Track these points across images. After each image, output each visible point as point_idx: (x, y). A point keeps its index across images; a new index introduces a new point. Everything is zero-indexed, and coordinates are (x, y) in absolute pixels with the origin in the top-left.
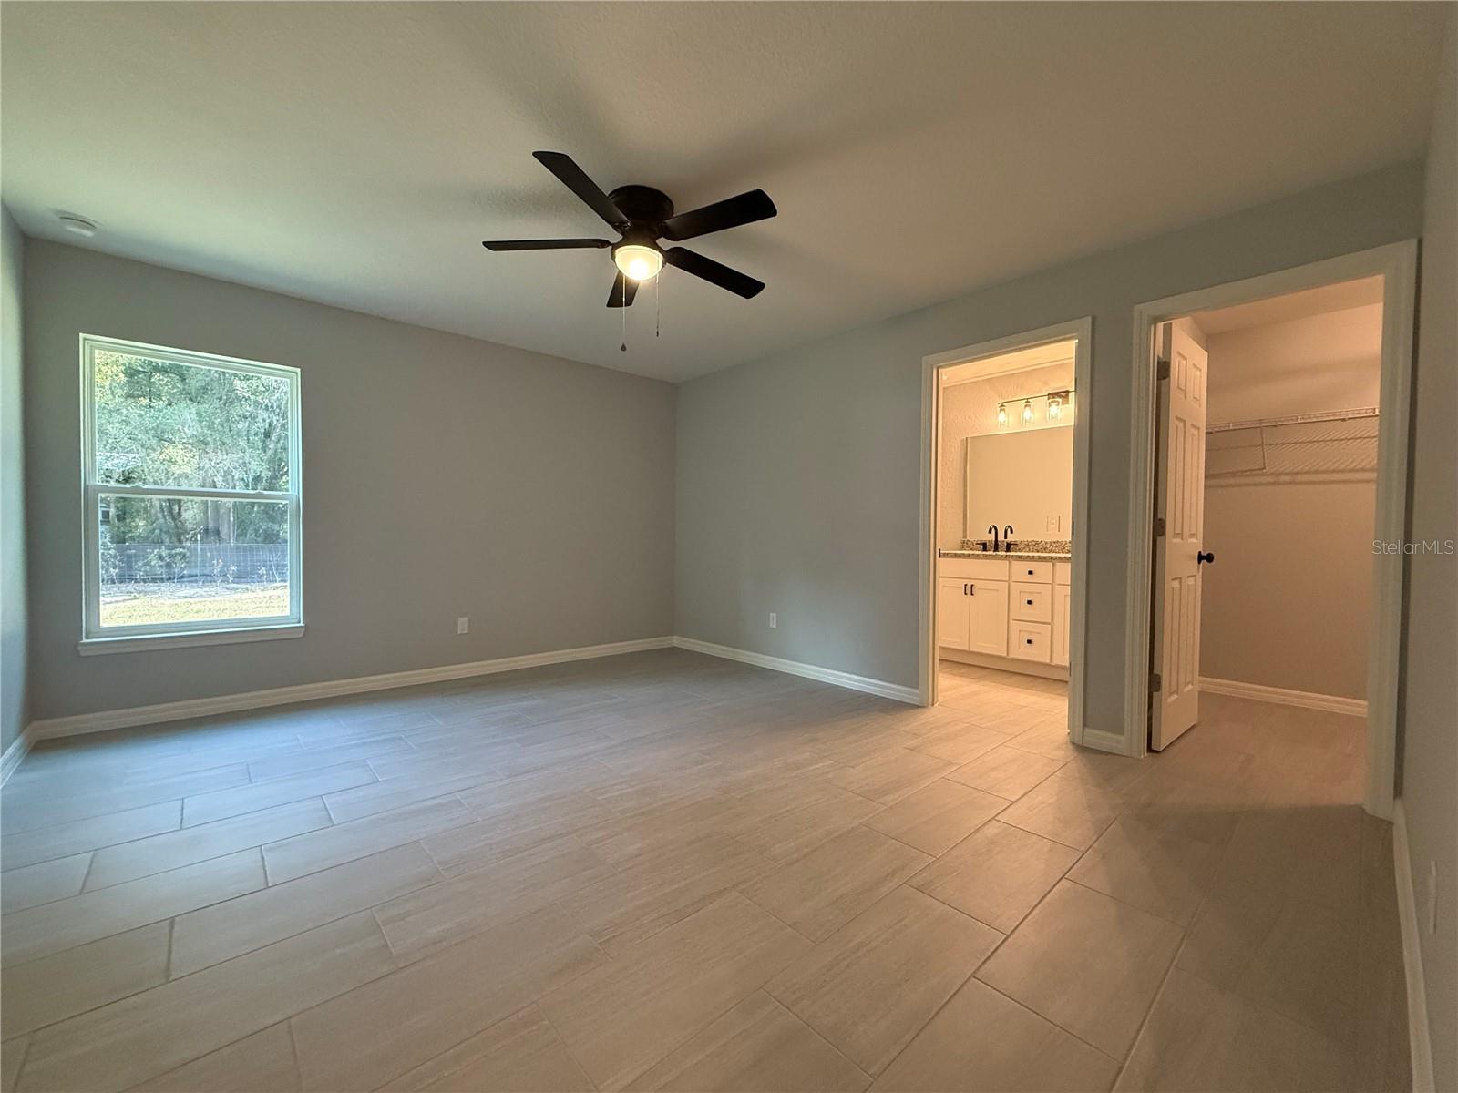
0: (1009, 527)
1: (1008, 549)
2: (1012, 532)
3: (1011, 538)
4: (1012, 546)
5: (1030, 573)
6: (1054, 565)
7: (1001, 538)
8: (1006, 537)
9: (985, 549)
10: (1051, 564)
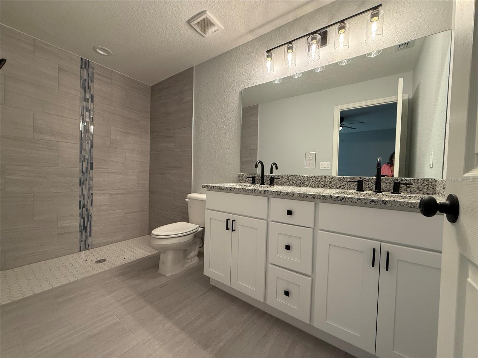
0: (275, 164)
1: (272, 183)
2: (277, 168)
3: (275, 173)
4: (275, 180)
5: (290, 213)
6: (315, 204)
7: (267, 172)
8: (271, 173)
9: (254, 183)
10: (313, 203)
